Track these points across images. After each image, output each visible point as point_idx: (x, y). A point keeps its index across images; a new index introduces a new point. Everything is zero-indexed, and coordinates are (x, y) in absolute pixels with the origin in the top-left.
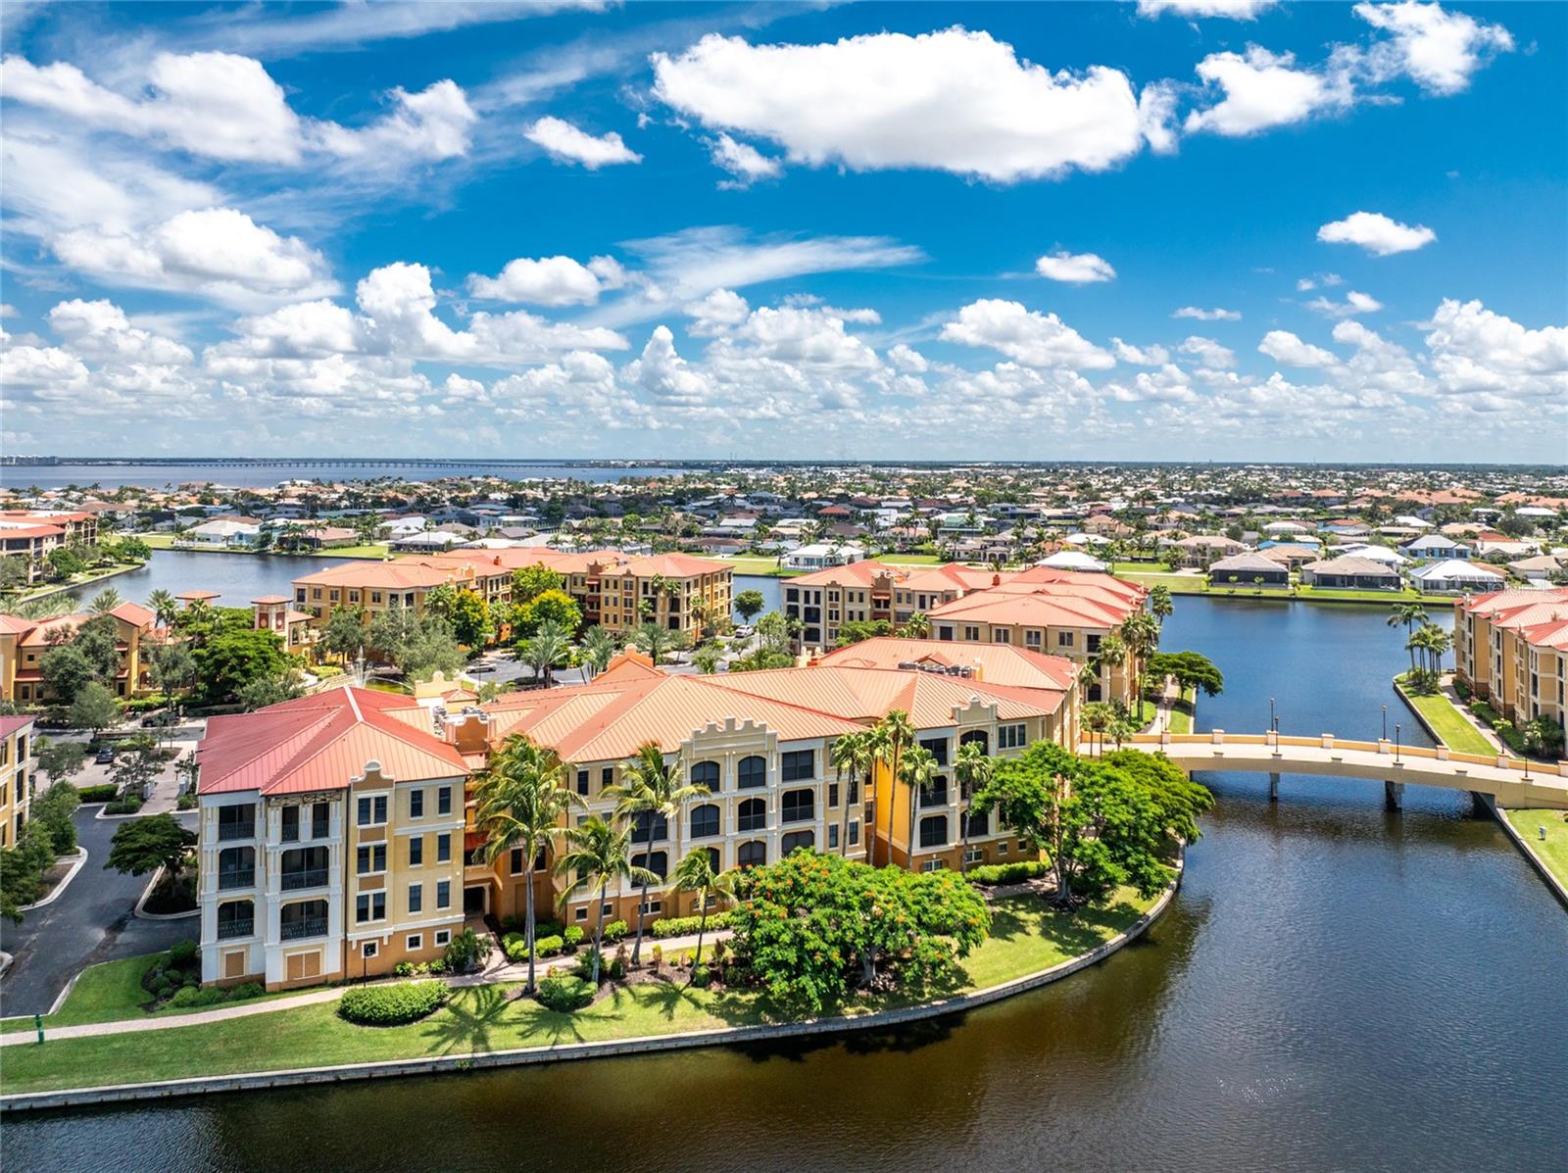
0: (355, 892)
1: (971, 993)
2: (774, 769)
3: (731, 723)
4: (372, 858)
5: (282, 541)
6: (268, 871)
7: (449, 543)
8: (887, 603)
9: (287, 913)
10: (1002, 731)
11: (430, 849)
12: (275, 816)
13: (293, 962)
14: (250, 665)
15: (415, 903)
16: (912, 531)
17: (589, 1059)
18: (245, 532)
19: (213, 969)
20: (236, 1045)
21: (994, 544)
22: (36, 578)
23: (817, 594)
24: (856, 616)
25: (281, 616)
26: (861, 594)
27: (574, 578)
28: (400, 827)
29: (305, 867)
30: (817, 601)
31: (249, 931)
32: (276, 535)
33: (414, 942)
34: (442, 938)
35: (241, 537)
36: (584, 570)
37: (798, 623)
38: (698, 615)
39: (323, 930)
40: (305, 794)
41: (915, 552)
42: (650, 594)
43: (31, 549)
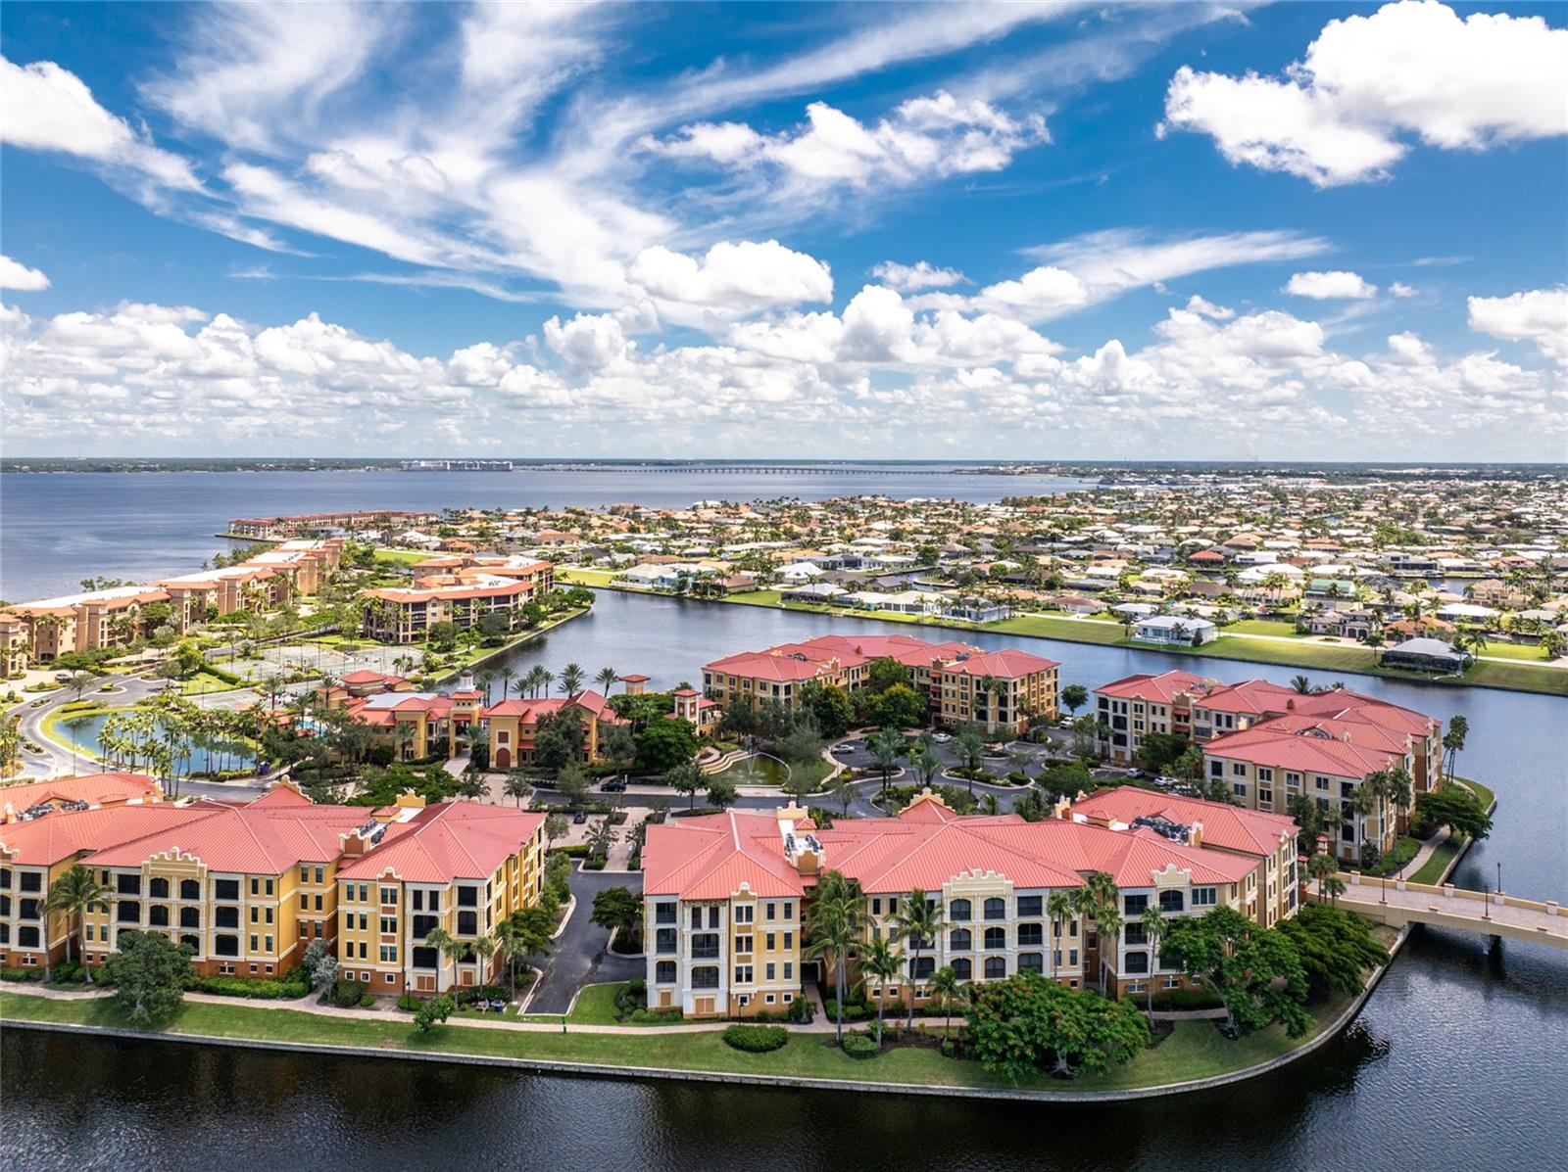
0: (735, 964)
2: (1011, 907)
4: (744, 943)
5: (695, 586)
6: (685, 946)
8: (1187, 719)
9: (695, 972)
10: (1194, 893)
11: (779, 941)
12: (688, 912)
13: (699, 1002)
15: (771, 974)
16: (1276, 591)
18: (666, 576)
19: (654, 1002)
21: (1353, 617)
23: (1124, 705)
25: (693, 706)
26: (1163, 709)
27: (918, 672)
28: (761, 926)
29: (706, 945)
31: (673, 980)
32: (690, 580)
33: (770, 999)
34: (787, 998)
35: (663, 580)
36: (929, 664)
38: (1022, 711)
39: (716, 985)
40: (705, 901)
41: (1277, 616)
42: (982, 691)
43: (511, 604)
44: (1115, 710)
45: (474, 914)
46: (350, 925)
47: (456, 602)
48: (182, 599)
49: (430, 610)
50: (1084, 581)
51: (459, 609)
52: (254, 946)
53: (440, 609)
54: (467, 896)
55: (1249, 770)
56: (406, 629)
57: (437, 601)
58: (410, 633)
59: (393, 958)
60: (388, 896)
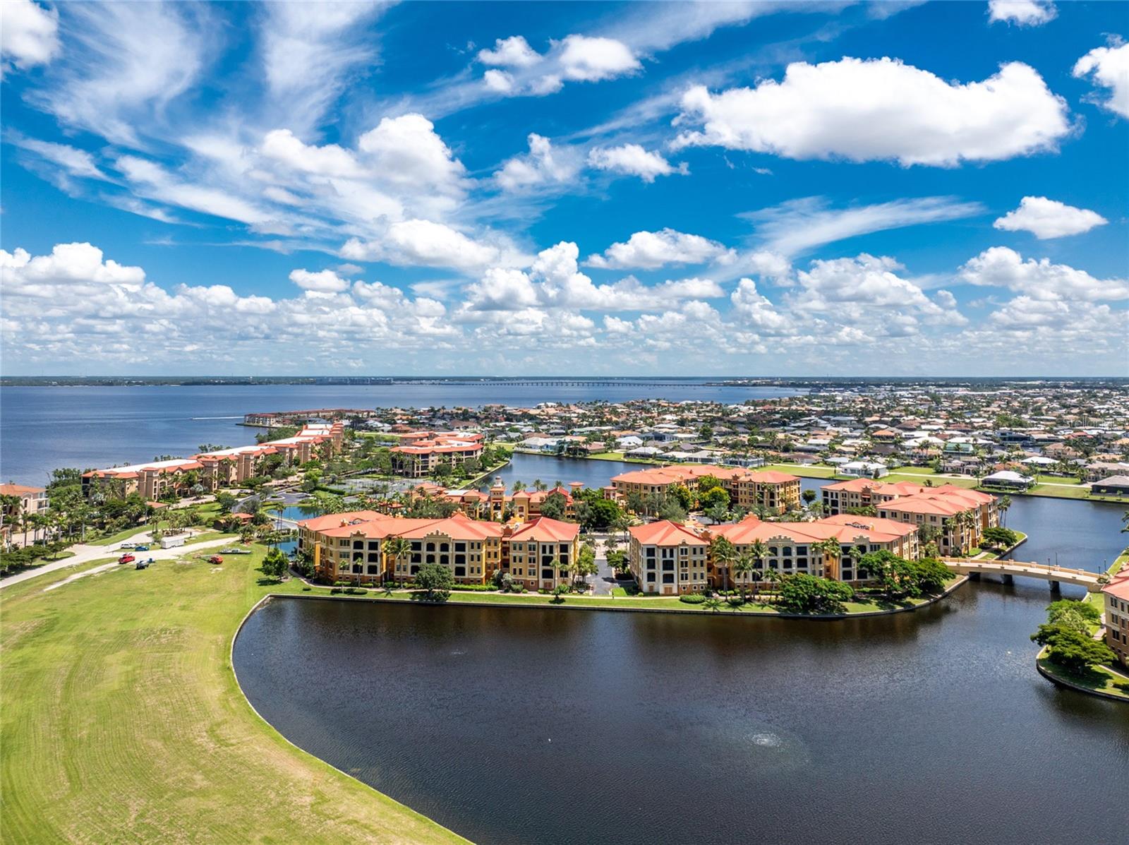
0: (680, 573)
1: (847, 613)
2: (794, 551)
3: (780, 536)
4: (684, 564)
5: (569, 449)
6: (659, 565)
7: (655, 454)
8: (869, 500)
9: (664, 576)
10: (871, 546)
11: (698, 564)
12: (661, 551)
13: (666, 589)
15: (695, 578)
16: (925, 451)
18: (549, 444)
19: (646, 588)
21: (969, 463)
23: (837, 494)
24: (855, 505)
25: (614, 495)
26: (857, 495)
27: (726, 481)
28: (691, 557)
29: (668, 565)
30: (837, 497)
31: (654, 580)
33: (696, 587)
34: (703, 587)
35: (547, 446)
36: (731, 478)
37: (828, 507)
38: (783, 501)
39: (672, 582)
40: (668, 547)
41: (925, 465)
42: (761, 490)
43: (474, 456)
44: (832, 497)
45: (567, 556)
46: (515, 561)
47: (444, 454)
49: (431, 458)
50: (806, 447)
51: (447, 458)
52: (472, 571)
53: (436, 458)
54: (564, 548)
55: (898, 515)
56: (418, 470)
57: (434, 453)
58: (420, 472)
59: (534, 574)
60: (532, 548)
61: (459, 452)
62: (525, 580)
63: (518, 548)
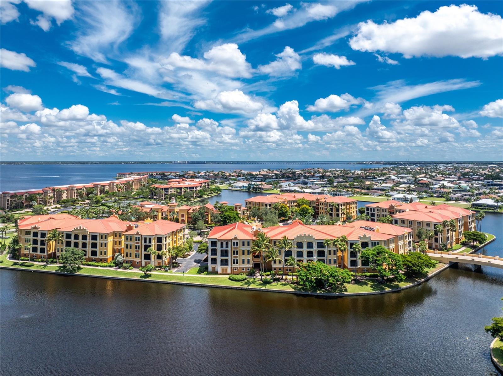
0: (233, 259)
1: (346, 293)
2: (315, 245)
3: (305, 235)
4: (236, 253)
6: (219, 253)
8: (393, 212)
9: (222, 261)
10: (372, 243)
11: (246, 253)
12: (220, 243)
13: (223, 269)
14: (231, 219)
15: (243, 262)
16: (442, 189)
17: (268, 291)
18: (245, 185)
19: (210, 269)
20: (211, 280)
22: (196, 196)
23: (374, 209)
24: (384, 216)
25: (240, 208)
26: (386, 210)
27: (313, 202)
28: (240, 248)
29: (225, 253)
31: (216, 264)
32: (252, 186)
33: (243, 269)
34: (248, 269)
35: (244, 187)
36: (315, 200)
37: (368, 217)
38: (344, 213)
39: (227, 265)
40: (224, 240)
41: (442, 197)
42: (331, 207)
43: (194, 189)
44: (371, 211)
45: (161, 245)
46: (127, 248)
47: (177, 188)
48: (98, 187)
49: (170, 190)
50: (380, 187)
51: (179, 190)
52: (101, 254)
53: (172, 190)
54: (159, 240)
55: (405, 222)
56: (162, 196)
57: (172, 188)
58: (164, 197)
59: (138, 257)
60: (137, 239)
61: (185, 188)
62: (133, 261)
63: (129, 239)
